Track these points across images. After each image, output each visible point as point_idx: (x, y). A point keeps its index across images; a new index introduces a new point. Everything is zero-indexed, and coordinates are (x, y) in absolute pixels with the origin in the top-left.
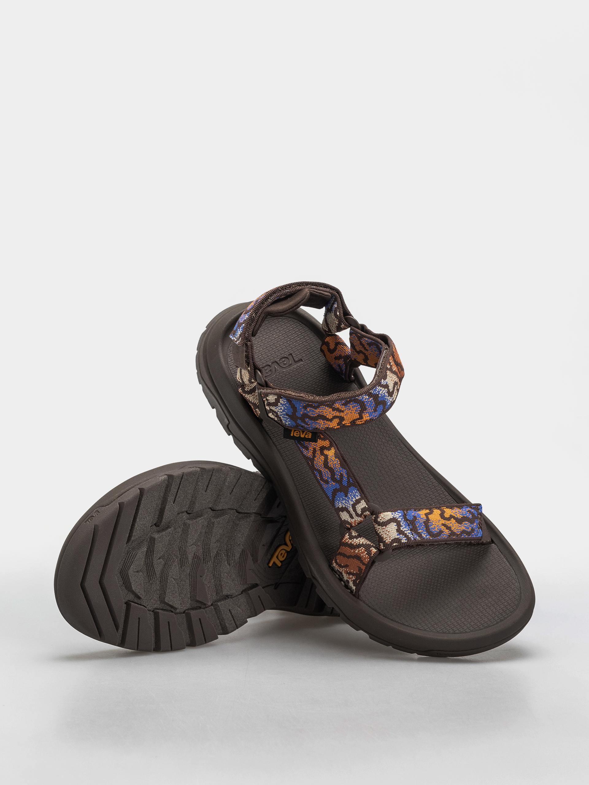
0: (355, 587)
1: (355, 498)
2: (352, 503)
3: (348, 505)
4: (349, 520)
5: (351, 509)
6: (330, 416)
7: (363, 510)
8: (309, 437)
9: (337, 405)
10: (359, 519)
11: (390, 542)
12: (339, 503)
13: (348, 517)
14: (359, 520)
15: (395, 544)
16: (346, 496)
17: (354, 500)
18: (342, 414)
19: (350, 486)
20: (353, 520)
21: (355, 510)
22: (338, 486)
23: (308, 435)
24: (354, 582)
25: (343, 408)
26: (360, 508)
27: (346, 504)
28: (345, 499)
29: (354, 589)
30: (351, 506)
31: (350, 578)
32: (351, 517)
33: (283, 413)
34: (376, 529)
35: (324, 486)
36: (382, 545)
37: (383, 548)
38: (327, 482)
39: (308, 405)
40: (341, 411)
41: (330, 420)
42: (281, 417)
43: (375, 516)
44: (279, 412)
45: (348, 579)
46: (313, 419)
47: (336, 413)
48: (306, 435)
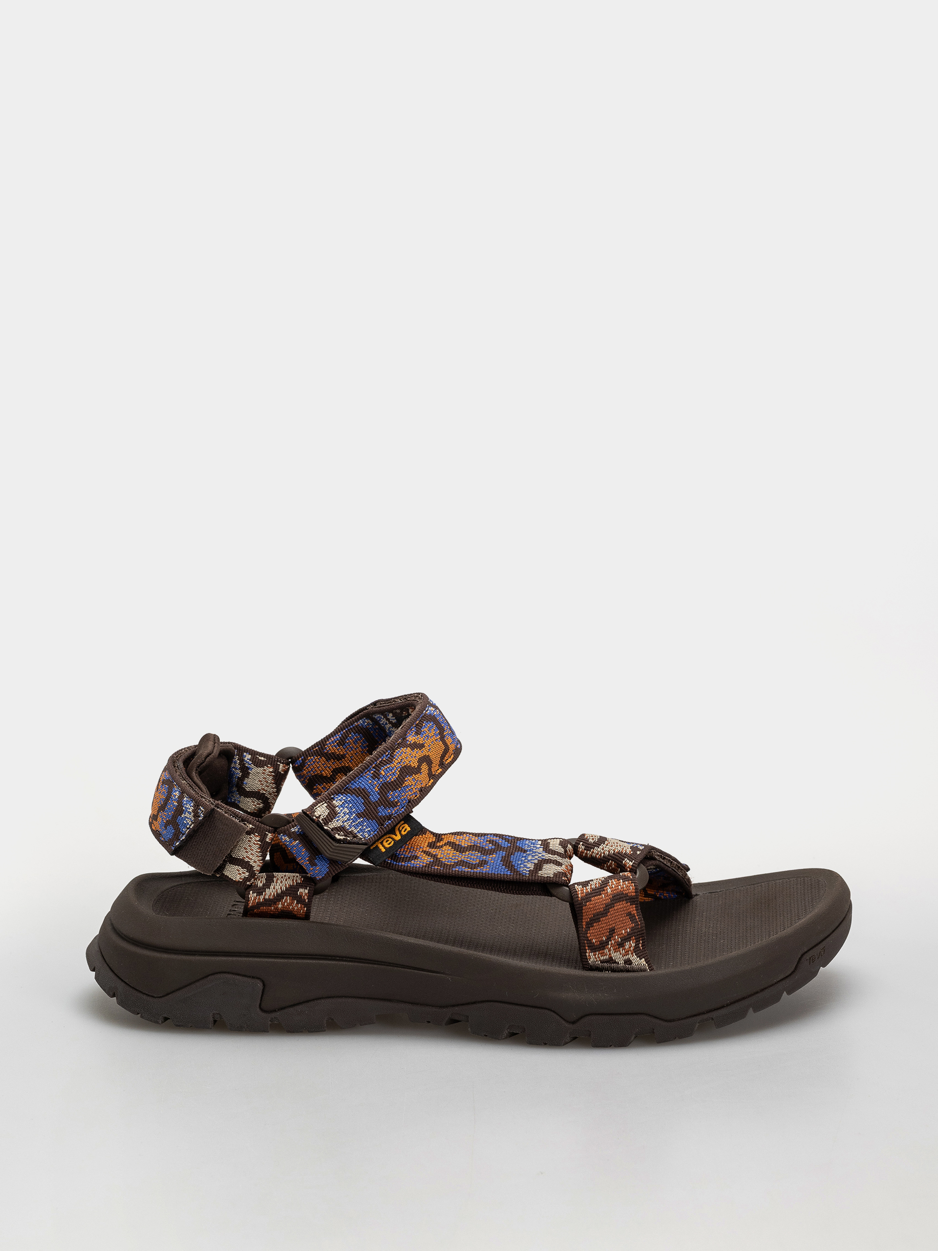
0: (643, 960)
1: (537, 844)
2: (541, 849)
3: (540, 855)
4: (559, 869)
5: (548, 856)
6: (413, 764)
8: (407, 830)
9: (411, 738)
12: (525, 866)
13: (555, 867)
14: (569, 862)
16: (524, 851)
17: (538, 846)
18: (424, 752)
19: (515, 842)
20: (563, 866)
21: (554, 853)
22: (501, 854)
23: (404, 830)
24: (636, 950)
25: (419, 739)
26: (557, 845)
27: (536, 857)
28: (529, 855)
29: (644, 963)
30: (544, 854)
31: (627, 953)
32: (558, 864)
33: (352, 819)
34: (600, 853)
35: (485, 870)
36: (628, 861)
37: (631, 863)
38: (483, 863)
39: (378, 767)
40: (421, 746)
41: (418, 770)
42: (353, 828)
43: (581, 843)
44: (346, 821)
45: (626, 957)
46: (398, 784)
47: (418, 753)
48: (400, 832)
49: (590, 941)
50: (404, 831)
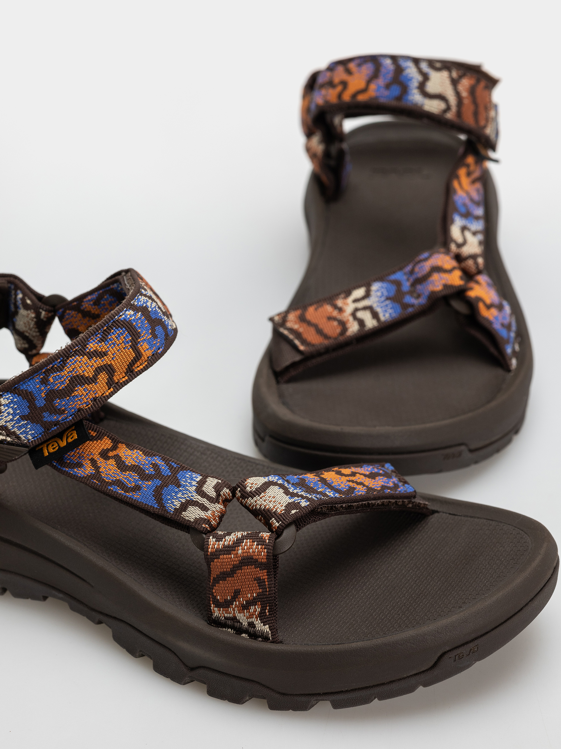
0: (267, 626)
1: (195, 481)
2: (194, 488)
3: (190, 495)
4: (203, 514)
5: (198, 498)
6: (89, 373)
7: (218, 488)
8: (75, 438)
9: (92, 346)
10: (219, 507)
11: (284, 510)
12: (172, 503)
13: (198, 512)
14: (218, 509)
15: (293, 512)
16: (179, 486)
17: (194, 483)
18: (106, 360)
19: (177, 472)
20: (209, 512)
21: (204, 495)
22: (158, 482)
23: (71, 437)
24: (262, 616)
25: (102, 347)
26: (211, 488)
27: (186, 496)
28: (180, 491)
29: (268, 630)
30: (194, 494)
31: (251, 616)
32: (204, 508)
33: (15, 420)
34: (252, 505)
35: (136, 496)
36: (275, 521)
37: (277, 524)
38: (137, 488)
39: (48, 372)
40: (102, 354)
41: (93, 380)
42: (16, 429)
43: (239, 489)
44: (9, 421)
45: (250, 620)
46: (68, 391)
47: (98, 362)
48: (67, 438)
49: (215, 598)
50: (71, 439)
